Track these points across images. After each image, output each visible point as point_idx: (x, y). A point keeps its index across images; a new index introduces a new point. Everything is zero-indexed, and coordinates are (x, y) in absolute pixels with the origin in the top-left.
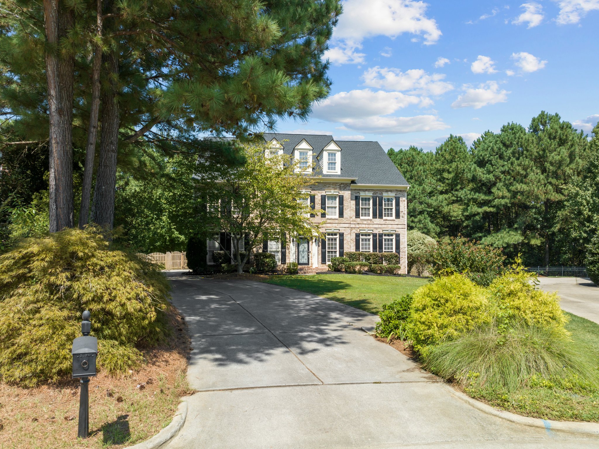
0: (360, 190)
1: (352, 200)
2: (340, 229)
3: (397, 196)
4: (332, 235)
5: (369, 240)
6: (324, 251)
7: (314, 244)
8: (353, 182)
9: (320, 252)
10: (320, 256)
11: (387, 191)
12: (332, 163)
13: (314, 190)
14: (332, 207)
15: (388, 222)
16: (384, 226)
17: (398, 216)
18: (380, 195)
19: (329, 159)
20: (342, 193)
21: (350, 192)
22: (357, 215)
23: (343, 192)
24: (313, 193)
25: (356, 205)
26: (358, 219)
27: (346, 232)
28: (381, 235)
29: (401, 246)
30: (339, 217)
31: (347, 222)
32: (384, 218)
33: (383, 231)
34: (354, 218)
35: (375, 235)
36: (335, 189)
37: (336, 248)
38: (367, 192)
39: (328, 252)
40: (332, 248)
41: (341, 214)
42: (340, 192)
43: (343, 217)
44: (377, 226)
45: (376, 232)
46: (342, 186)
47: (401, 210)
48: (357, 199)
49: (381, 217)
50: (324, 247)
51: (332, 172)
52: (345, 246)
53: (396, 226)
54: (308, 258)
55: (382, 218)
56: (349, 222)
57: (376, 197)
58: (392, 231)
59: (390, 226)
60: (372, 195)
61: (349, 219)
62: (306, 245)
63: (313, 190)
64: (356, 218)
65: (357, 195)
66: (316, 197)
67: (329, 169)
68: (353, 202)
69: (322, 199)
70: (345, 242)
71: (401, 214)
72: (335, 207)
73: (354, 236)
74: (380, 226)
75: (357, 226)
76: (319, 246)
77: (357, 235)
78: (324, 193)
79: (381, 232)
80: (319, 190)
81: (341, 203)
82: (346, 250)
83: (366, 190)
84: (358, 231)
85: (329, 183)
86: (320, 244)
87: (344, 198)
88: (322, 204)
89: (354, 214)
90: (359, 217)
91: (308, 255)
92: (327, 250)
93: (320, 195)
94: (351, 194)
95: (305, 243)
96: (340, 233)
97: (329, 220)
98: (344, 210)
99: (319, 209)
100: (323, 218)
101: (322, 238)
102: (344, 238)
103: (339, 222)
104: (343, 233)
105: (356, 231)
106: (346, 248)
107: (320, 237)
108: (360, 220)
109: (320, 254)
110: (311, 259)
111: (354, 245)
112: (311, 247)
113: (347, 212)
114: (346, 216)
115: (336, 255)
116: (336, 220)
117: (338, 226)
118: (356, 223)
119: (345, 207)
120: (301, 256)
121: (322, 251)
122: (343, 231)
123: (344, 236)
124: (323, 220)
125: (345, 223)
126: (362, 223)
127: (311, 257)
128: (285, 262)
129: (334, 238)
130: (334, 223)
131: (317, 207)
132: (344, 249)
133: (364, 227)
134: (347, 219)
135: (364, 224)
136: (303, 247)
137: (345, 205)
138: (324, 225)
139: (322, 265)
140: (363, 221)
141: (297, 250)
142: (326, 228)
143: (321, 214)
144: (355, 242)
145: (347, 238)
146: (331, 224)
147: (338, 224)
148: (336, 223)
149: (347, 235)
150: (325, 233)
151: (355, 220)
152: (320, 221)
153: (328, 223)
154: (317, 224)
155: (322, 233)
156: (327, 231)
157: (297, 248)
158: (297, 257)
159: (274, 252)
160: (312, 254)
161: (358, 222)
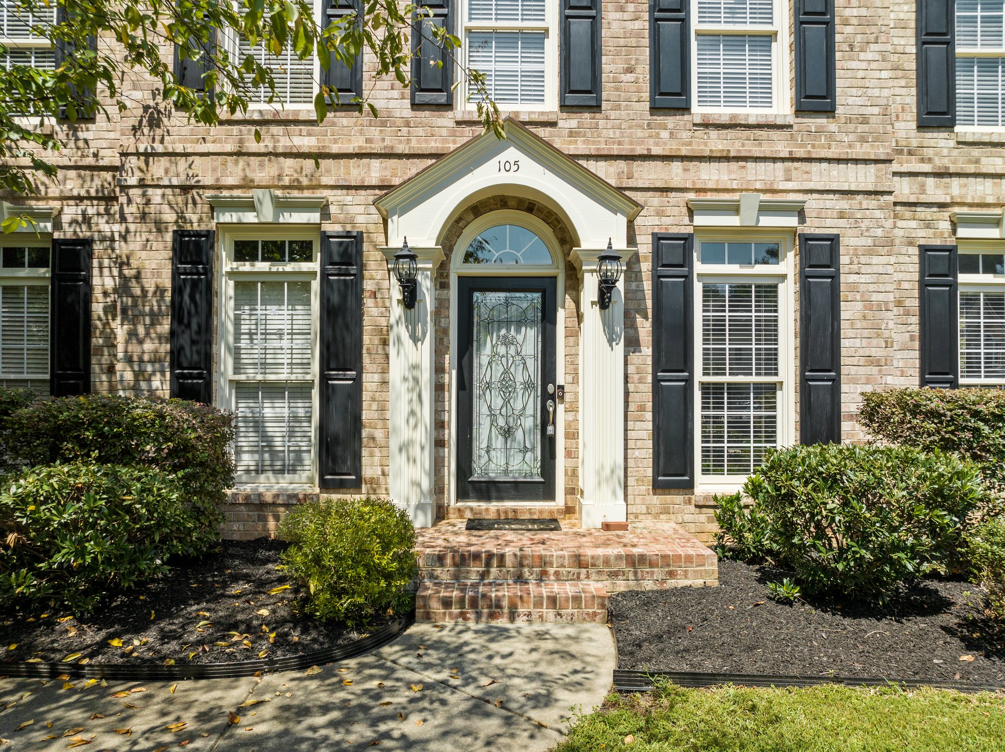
2: (812, 203)
6: (672, 382)
7: (592, 315)
9: (644, 393)
10: (643, 429)
14: (735, 41)
22: (933, 108)
25: (923, 28)
26: (940, 142)
27: (859, 233)
31: (860, 151)
34: (907, 127)
37: (770, 362)
39: (705, 387)
40: (741, 362)
41: (816, 92)
43: (829, 111)
50: (673, 349)
54: (549, 444)
56: (877, 157)
72: (765, 40)
75: (934, 191)
77: (936, 265)
82: (857, 378)
84: (939, 232)
86: (645, 328)
88: (656, 6)
89: (905, 96)
91: (546, 419)
92: (699, 376)
96: (806, 239)
97: (713, 133)
98: (838, 55)
99: (633, 42)
100: (670, 121)
101: (657, 278)
102: (843, 278)
103: (800, 153)
104: (834, 240)
105: (922, 233)
106: (855, 361)
107: (646, 267)
108: (952, 143)
109: (642, 409)
110: (569, 454)
111: (912, 339)
112: (572, 356)
113: (861, 74)
114: (851, 101)
115: (772, 421)
116: (775, 134)
117: (789, 185)
118: (927, 168)
119: (849, 30)
120: (485, 422)
121: (656, 381)
122: (829, 223)
123: (844, 260)
124: (665, 134)
125: (846, 161)
126: (971, 169)
127: (572, 435)
128: (357, 469)
129: (754, 282)
130: (756, 159)
131: (615, 25)
132: (844, 370)
133: (990, 200)
134: (861, 128)
135: (985, 176)
136: (502, 350)
137: (847, 12)
138: (675, 174)
139: (656, 500)
140: (976, 152)
141: (451, 378)
142: (692, 196)
143: (646, 87)
144: (915, 320)
145: (863, 279)
146: (734, 165)
147: (787, 171)
148: (774, 160)
149: (863, 260)
150: (687, 239)
151: (914, 143)
152: (641, 141)
153: (711, 159)
154: (622, 164)
155: (658, 238)
156: (700, 220)
157: (450, 359)
158: (451, 433)
159: (274, 390)
160: (573, 409)
161: (940, 163)
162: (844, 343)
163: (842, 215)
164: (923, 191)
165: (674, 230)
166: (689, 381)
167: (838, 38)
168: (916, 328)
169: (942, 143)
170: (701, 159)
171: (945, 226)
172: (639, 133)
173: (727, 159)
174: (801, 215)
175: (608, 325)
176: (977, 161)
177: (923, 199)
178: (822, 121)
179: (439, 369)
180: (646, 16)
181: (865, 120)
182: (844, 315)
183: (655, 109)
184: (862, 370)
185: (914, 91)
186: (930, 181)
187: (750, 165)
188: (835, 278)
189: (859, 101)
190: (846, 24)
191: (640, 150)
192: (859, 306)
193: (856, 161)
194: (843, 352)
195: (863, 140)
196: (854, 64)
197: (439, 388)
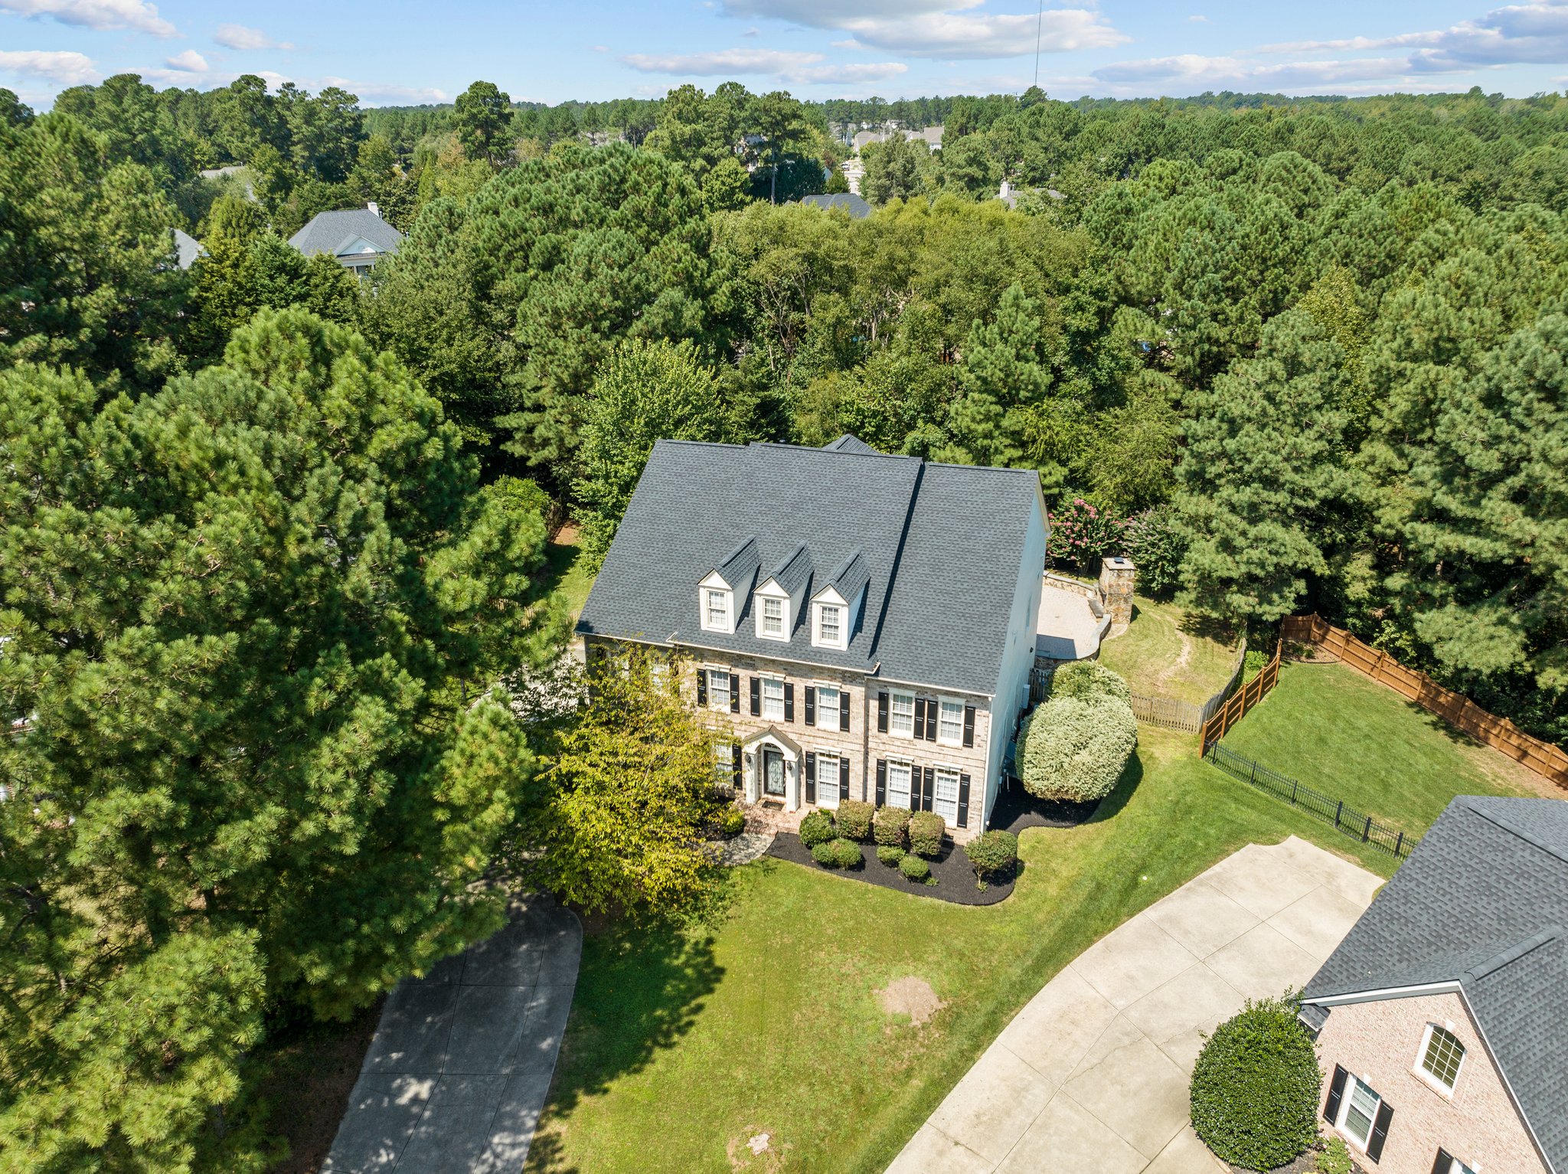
2: (843, 750)
3: (971, 705)
4: (827, 756)
5: (905, 773)
6: (811, 780)
7: (788, 771)
8: (868, 674)
9: (803, 783)
10: (803, 790)
11: (948, 695)
12: (830, 626)
13: (792, 676)
14: (827, 708)
15: (946, 750)
16: (937, 755)
17: (969, 742)
18: (931, 699)
19: (824, 618)
20: (846, 688)
21: (865, 688)
22: (883, 725)
23: (848, 686)
24: (789, 680)
25: (880, 708)
26: (883, 735)
27: (856, 758)
28: (930, 770)
29: (971, 798)
30: (841, 730)
32: (938, 741)
33: (936, 762)
34: (874, 731)
35: (916, 770)
36: (833, 679)
38: (903, 691)
40: (828, 778)
41: (845, 724)
42: (843, 687)
44: (922, 754)
45: (918, 763)
46: (847, 676)
47: (976, 732)
48: (882, 697)
49: (932, 737)
50: (811, 775)
51: (829, 644)
52: (852, 781)
53: (963, 761)
55: (935, 740)
56: (861, 742)
57: (924, 700)
58: (954, 766)
59: (951, 758)
60: (914, 696)
61: (860, 735)
62: (779, 764)
63: (790, 674)
64: (879, 731)
65: (883, 690)
66: (796, 688)
67: (823, 635)
68: (874, 705)
69: (806, 692)
71: (976, 741)
72: (835, 710)
73: (873, 764)
74: (929, 755)
76: (801, 772)
77: (881, 763)
78: (811, 683)
79: (932, 765)
80: (803, 676)
81: (845, 706)
84: (882, 756)
85: (822, 668)
86: (804, 769)
87: (852, 698)
89: (874, 723)
90: (887, 731)
93: (803, 686)
94: (868, 690)
95: (779, 761)
96: (841, 758)
97: (819, 731)
98: (850, 718)
99: (801, 708)
100: (810, 727)
101: (807, 760)
102: (850, 767)
103: (841, 739)
104: (848, 759)
105: (878, 756)
106: (853, 785)
107: (804, 758)
108: (888, 736)
109: (803, 786)
111: (874, 778)
113: (857, 724)
114: (855, 728)
115: (836, 791)
116: (835, 734)
117: (838, 746)
119: (854, 714)
120: (771, 779)
121: (807, 781)
122: (847, 755)
123: (851, 763)
124: (808, 730)
125: (852, 743)
126: (891, 743)
129: (832, 762)
131: (797, 703)
132: (850, 787)
133: (896, 751)
135: (895, 745)
136: (774, 765)
137: (853, 710)
139: (807, 804)
141: (762, 771)
142: (815, 744)
143: (804, 719)
144: (876, 774)
145: (855, 768)
146: (825, 739)
147: (838, 743)
148: (835, 740)
149: (856, 764)
150: (815, 753)
151: (877, 735)
153: (819, 737)
154: (799, 735)
155: (807, 752)
156: (817, 750)
157: (762, 767)
163: (850, 754)
165: (811, 751)
166: (815, 781)
167: (850, 712)
172: (803, 729)
173: (823, 737)
174: (840, 751)
176: (893, 741)
178: (847, 733)
179: (758, 771)
180: (805, 703)
181: (857, 734)
182: (850, 775)
183: (807, 724)
184: (854, 788)
185: (877, 722)
187: (829, 739)
191: (803, 733)
192: (854, 774)
193: (855, 743)
195: (856, 738)
196: (856, 720)
197: (759, 774)
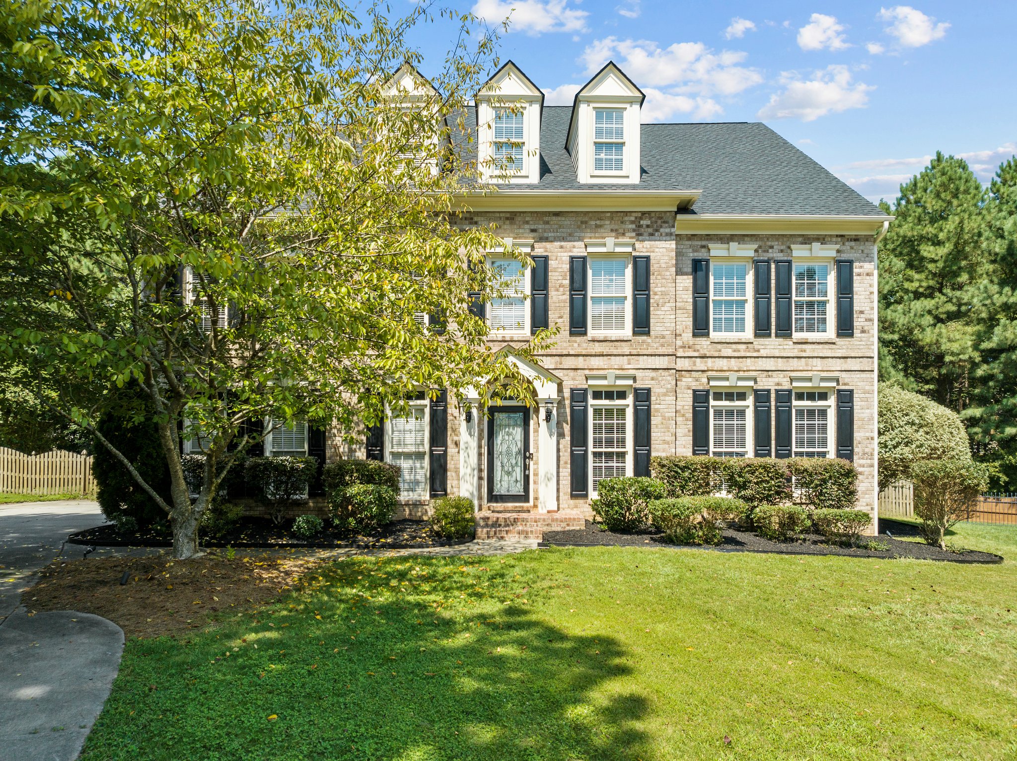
0: (709, 237)
1: (679, 272)
2: (639, 374)
3: (844, 257)
4: (609, 395)
5: (742, 413)
6: (579, 451)
7: (543, 424)
8: (685, 208)
9: (566, 456)
10: (566, 472)
11: (807, 240)
12: (609, 145)
13: (546, 240)
14: (608, 300)
15: (809, 350)
16: (794, 364)
17: (845, 327)
18: (780, 256)
19: (599, 132)
20: (643, 248)
21: (672, 245)
22: (701, 327)
23: (647, 244)
24: (539, 250)
25: (696, 290)
26: (703, 342)
27: (660, 387)
28: (784, 397)
29: (858, 435)
30: (635, 333)
31: (661, 351)
32: (796, 336)
33: (792, 380)
34: (688, 336)
35: (762, 397)
36: (619, 233)
37: (622, 442)
38: (733, 245)
39: (595, 454)
40: (610, 442)
41: (642, 324)
42: (638, 245)
43: (648, 333)
44: (769, 364)
45: (766, 383)
46: (644, 222)
47: (856, 308)
48: (699, 268)
49: (784, 331)
50: (579, 437)
51: (608, 177)
52: (656, 435)
53: (838, 365)
54: (527, 478)
55: (790, 336)
56: (670, 351)
57: (768, 262)
58: (823, 379)
59: (818, 364)
60: (751, 253)
61: (669, 338)
62: (518, 433)
63: (542, 239)
64: (695, 335)
65: (701, 255)
66: (552, 264)
67: (599, 164)
68: (687, 282)
69: (572, 270)
70: (654, 421)
71: (858, 322)
72: (621, 300)
73: (686, 402)
74: (781, 364)
75: (700, 364)
76: (561, 435)
77: (700, 398)
78: (578, 249)
79: (786, 386)
80: (564, 239)
81: (642, 284)
82: (660, 450)
83: (732, 238)
84: (702, 383)
85: (599, 215)
86: (567, 428)
87: (654, 267)
88: (572, 289)
89: (687, 321)
90: (707, 335)
91: (526, 467)
92: (591, 449)
93: (565, 257)
94: (679, 254)
95: (516, 425)
96: (636, 390)
97: (597, 344)
98: (652, 309)
99: (562, 305)
100: (578, 339)
101: (572, 407)
102: (652, 406)
103: (634, 352)
104: (649, 390)
105: (694, 384)
106: (658, 442)
107: (567, 402)
108: (708, 343)
109: (566, 463)
110: (535, 483)
111: (689, 431)
112: (536, 441)
113: (662, 317)
114: (657, 328)
115: (624, 469)
116: (623, 344)
117: (629, 366)
118: (696, 354)
119: (656, 297)
120: (499, 469)
121: (572, 451)
122: (647, 382)
123: (653, 398)
124: (576, 345)
125: (655, 355)
126: (716, 354)
127: (536, 475)
128: (445, 490)
129: (615, 408)
130: (615, 355)
131: (554, 298)
132: (653, 446)
133: (725, 368)
134: (662, 340)
135: (723, 357)
136: (507, 437)
137: (656, 289)
138: (580, 362)
139: (572, 502)
140: (719, 346)
141: (485, 450)
142: (587, 372)
143: (568, 324)
144: (691, 423)
145: (662, 407)
146: (605, 358)
147: (629, 360)
148: (623, 355)
149: (662, 398)
150: (585, 390)
151: (691, 343)
152: (565, 349)
153: (595, 355)
154: (557, 358)
155: (572, 390)
156: (590, 382)
157: (484, 442)
158: (485, 474)
159: (408, 456)
160: (536, 463)
161: (702, 352)
162: (654, 435)
163: (652, 379)
164: (695, 365)
165: (579, 387)
166: (586, 451)
167: (651, 301)
168: (691, 427)
169: (704, 343)
170: (591, 355)
171: (705, 380)
172: (565, 345)
173: (603, 355)
174: (634, 379)
175: (550, 429)
176: (720, 351)
177: (695, 368)
178: (644, 338)
179: (480, 447)
180: (568, 293)
181: (663, 337)
182: (652, 422)
183: (572, 334)
184: (661, 446)
185: (691, 319)
186: (698, 360)
187: (613, 358)
188: (649, 406)
189: (661, 329)
190: (655, 294)
191: (565, 352)
192: (660, 418)
193: (659, 355)
194: (652, 438)
195: (663, 346)
196: (659, 313)
197: (480, 455)
